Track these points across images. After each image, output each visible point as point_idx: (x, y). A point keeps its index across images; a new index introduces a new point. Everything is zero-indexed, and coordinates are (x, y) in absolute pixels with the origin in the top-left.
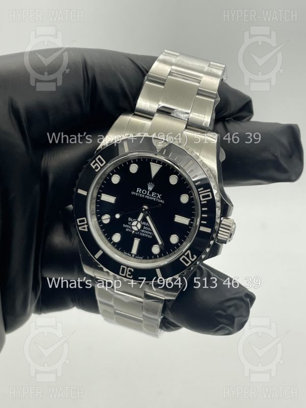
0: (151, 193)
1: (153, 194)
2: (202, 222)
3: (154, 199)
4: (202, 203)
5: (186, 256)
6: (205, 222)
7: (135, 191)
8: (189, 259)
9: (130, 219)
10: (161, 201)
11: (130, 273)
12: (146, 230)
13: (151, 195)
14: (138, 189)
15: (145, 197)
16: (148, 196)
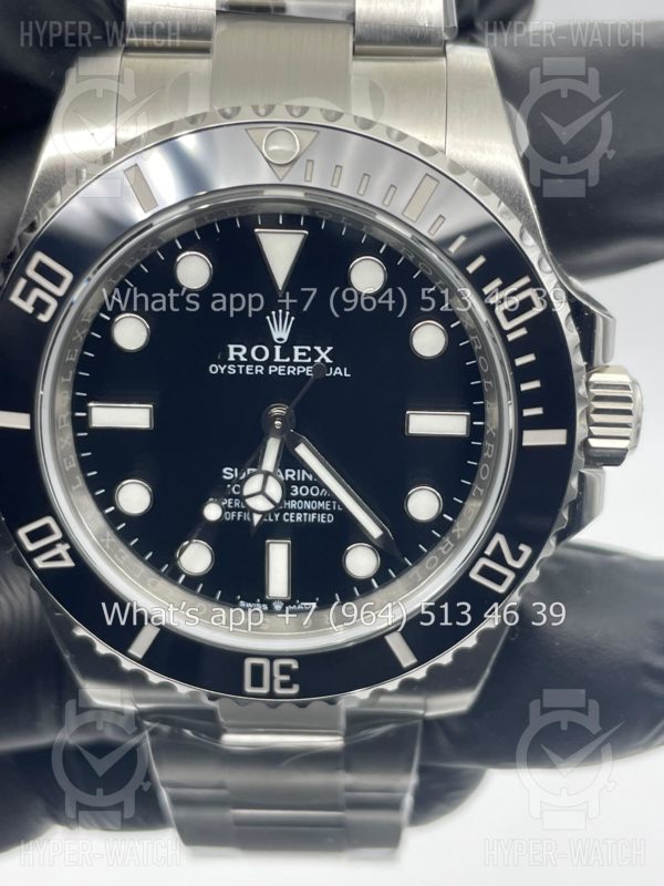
0: (287, 350)
1: (297, 354)
2: (527, 413)
3: (308, 371)
4: (511, 337)
5: (490, 558)
6: (538, 411)
7: (225, 361)
8: (503, 563)
9: (228, 473)
10: (338, 371)
11: (286, 678)
12: (303, 499)
13: (292, 357)
14: (231, 347)
15: (266, 371)
16: (278, 364)
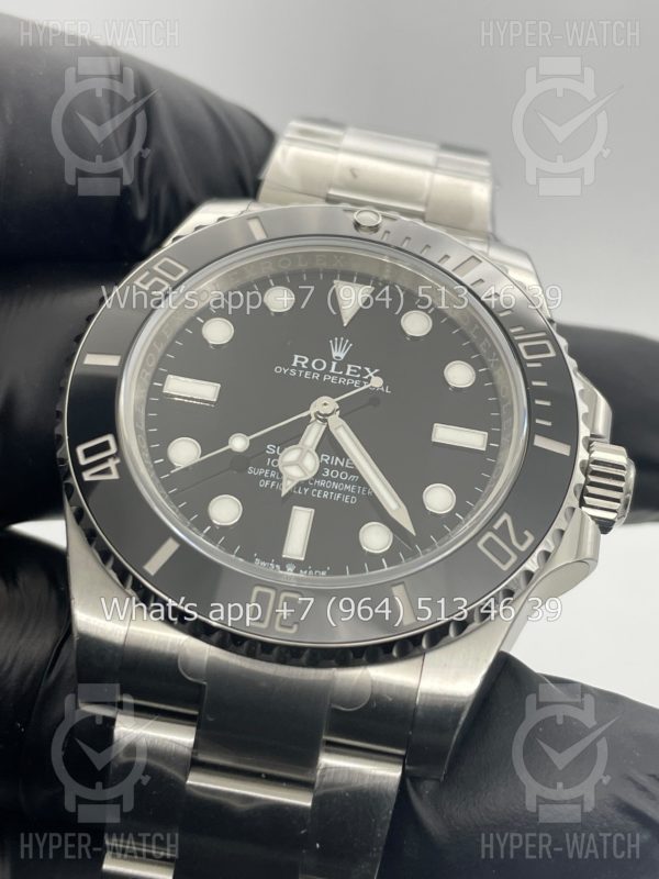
0: (341, 366)
1: (349, 370)
2: (539, 421)
4: (528, 366)
5: (497, 533)
6: (547, 423)
8: (510, 543)
9: (271, 450)
10: (380, 387)
12: (332, 480)
13: (345, 371)
14: (296, 357)
15: (321, 378)
16: (332, 374)
